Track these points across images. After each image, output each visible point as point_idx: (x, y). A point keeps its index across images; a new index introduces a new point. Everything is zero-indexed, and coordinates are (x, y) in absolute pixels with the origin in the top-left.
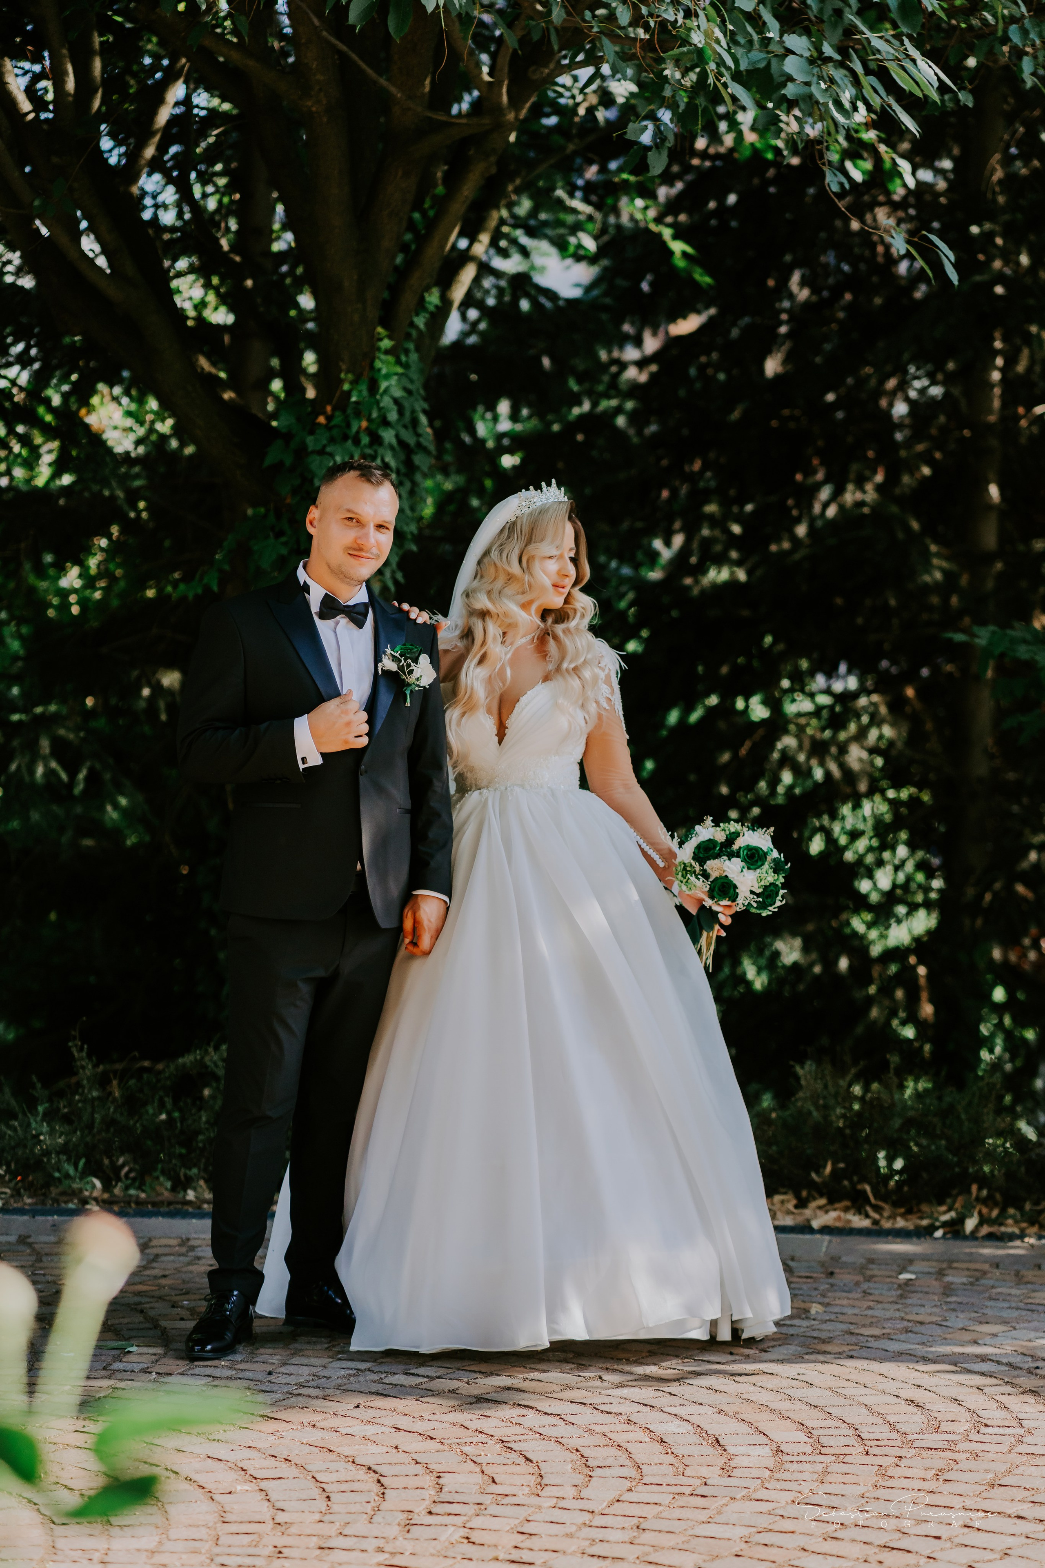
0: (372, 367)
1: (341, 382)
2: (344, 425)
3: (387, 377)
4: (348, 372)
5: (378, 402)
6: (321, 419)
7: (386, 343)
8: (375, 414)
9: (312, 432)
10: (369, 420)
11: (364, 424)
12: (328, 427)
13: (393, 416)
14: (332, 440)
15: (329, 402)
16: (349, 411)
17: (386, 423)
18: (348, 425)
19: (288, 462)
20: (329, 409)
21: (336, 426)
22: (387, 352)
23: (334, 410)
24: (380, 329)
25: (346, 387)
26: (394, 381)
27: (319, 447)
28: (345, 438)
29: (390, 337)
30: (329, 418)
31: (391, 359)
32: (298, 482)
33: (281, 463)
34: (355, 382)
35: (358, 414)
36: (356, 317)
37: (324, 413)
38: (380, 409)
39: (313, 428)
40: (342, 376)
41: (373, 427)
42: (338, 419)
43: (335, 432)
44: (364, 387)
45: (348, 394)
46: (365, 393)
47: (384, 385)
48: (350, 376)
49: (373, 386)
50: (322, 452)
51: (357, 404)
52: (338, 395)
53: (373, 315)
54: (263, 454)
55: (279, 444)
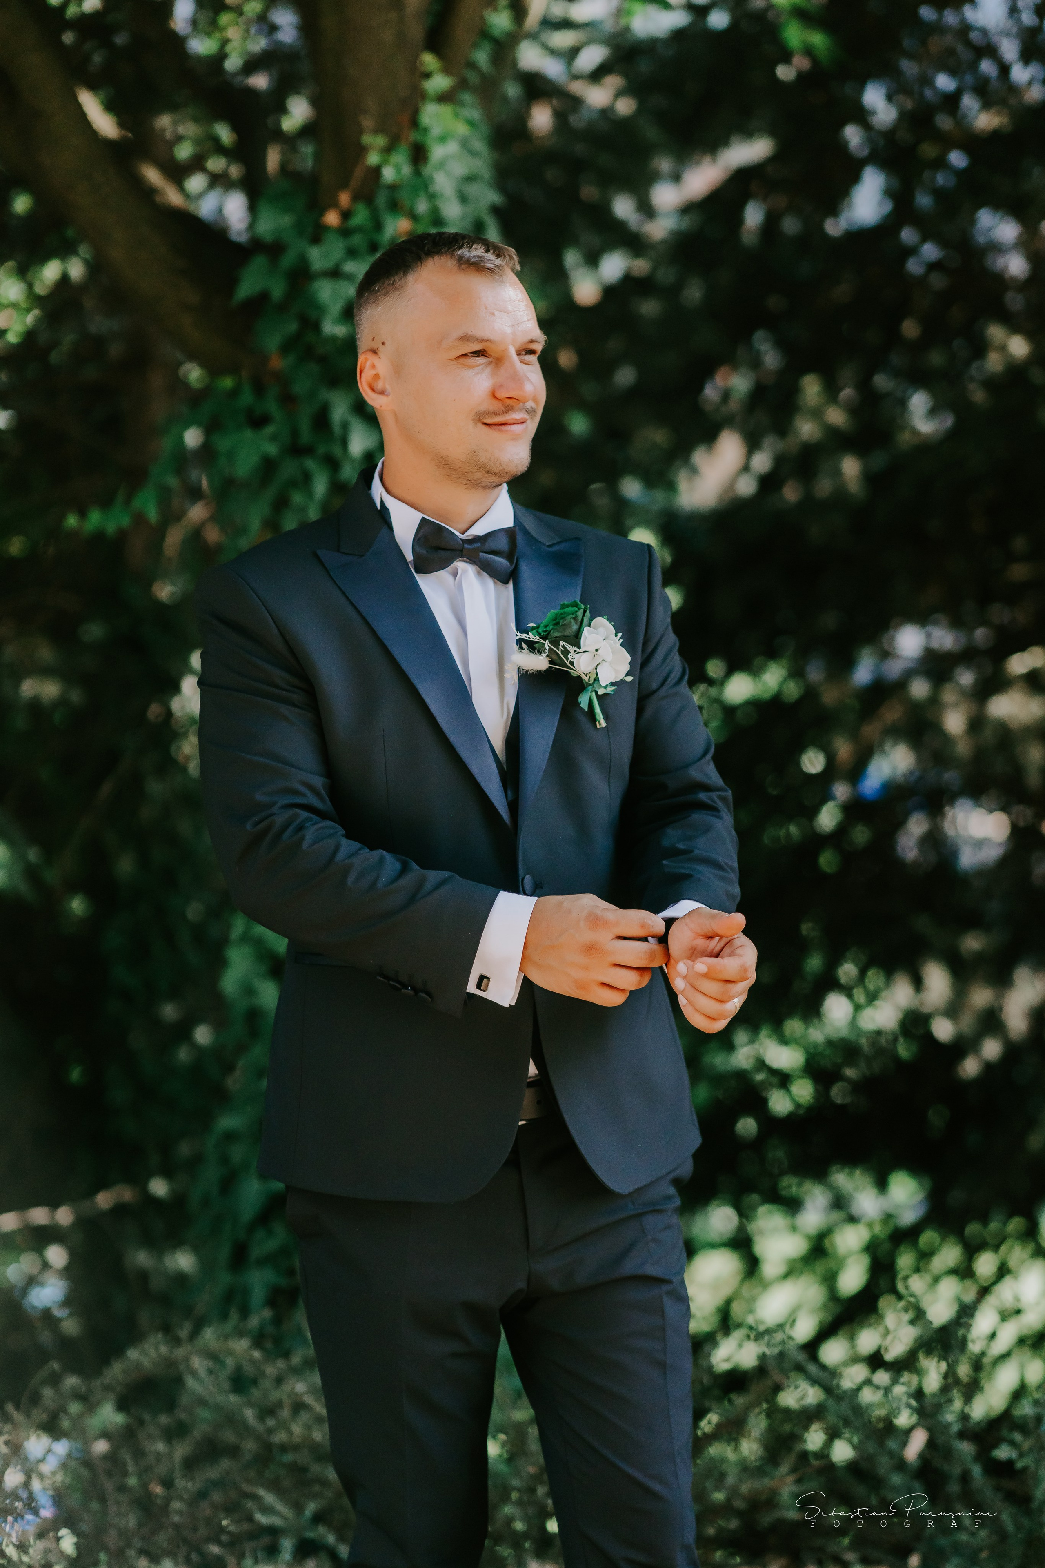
0: (415, 123)
1: (362, 150)
2: (370, 225)
3: (443, 139)
4: (377, 131)
5: (426, 185)
6: (332, 218)
7: (439, 82)
8: (422, 207)
9: (316, 240)
10: (413, 217)
11: (404, 224)
12: (345, 232)
13: (453, 210)
14: (351, 253)
15: (344, 185)
16: (381, 200)
17: (440, 223)
18: (378, 226)
19: (278, 291)
20: (344, 198)
21: (359, 229)
22: (443, 98)
23: (355, 198)
24: (428, 60)
25: (373, 159)
26: (452, 147)
27: (329, 264)
28: (374, 248)
29: (447, 70)
30: (346, 215)
31: (446, 110)
32: (292, 327)
33: (265, 296)
34: (388, 150)
35: (395, 207)
36: (388, 36)
37: (335, 205)
38: (433, 197)
39: (318, 234)
40: (367, 139)
42: (361, 217)
43: (357, 240)
44: (403, 158)
45: (376, 171)
46: (407, 170)
47: (437, 154)
48: (380, 141)
49: (419, 155)
50: (335, 273)
51: (393, 188)
52: (358, 173)
53: (417, 31)
54: (233, 282)
55: (259, 263)
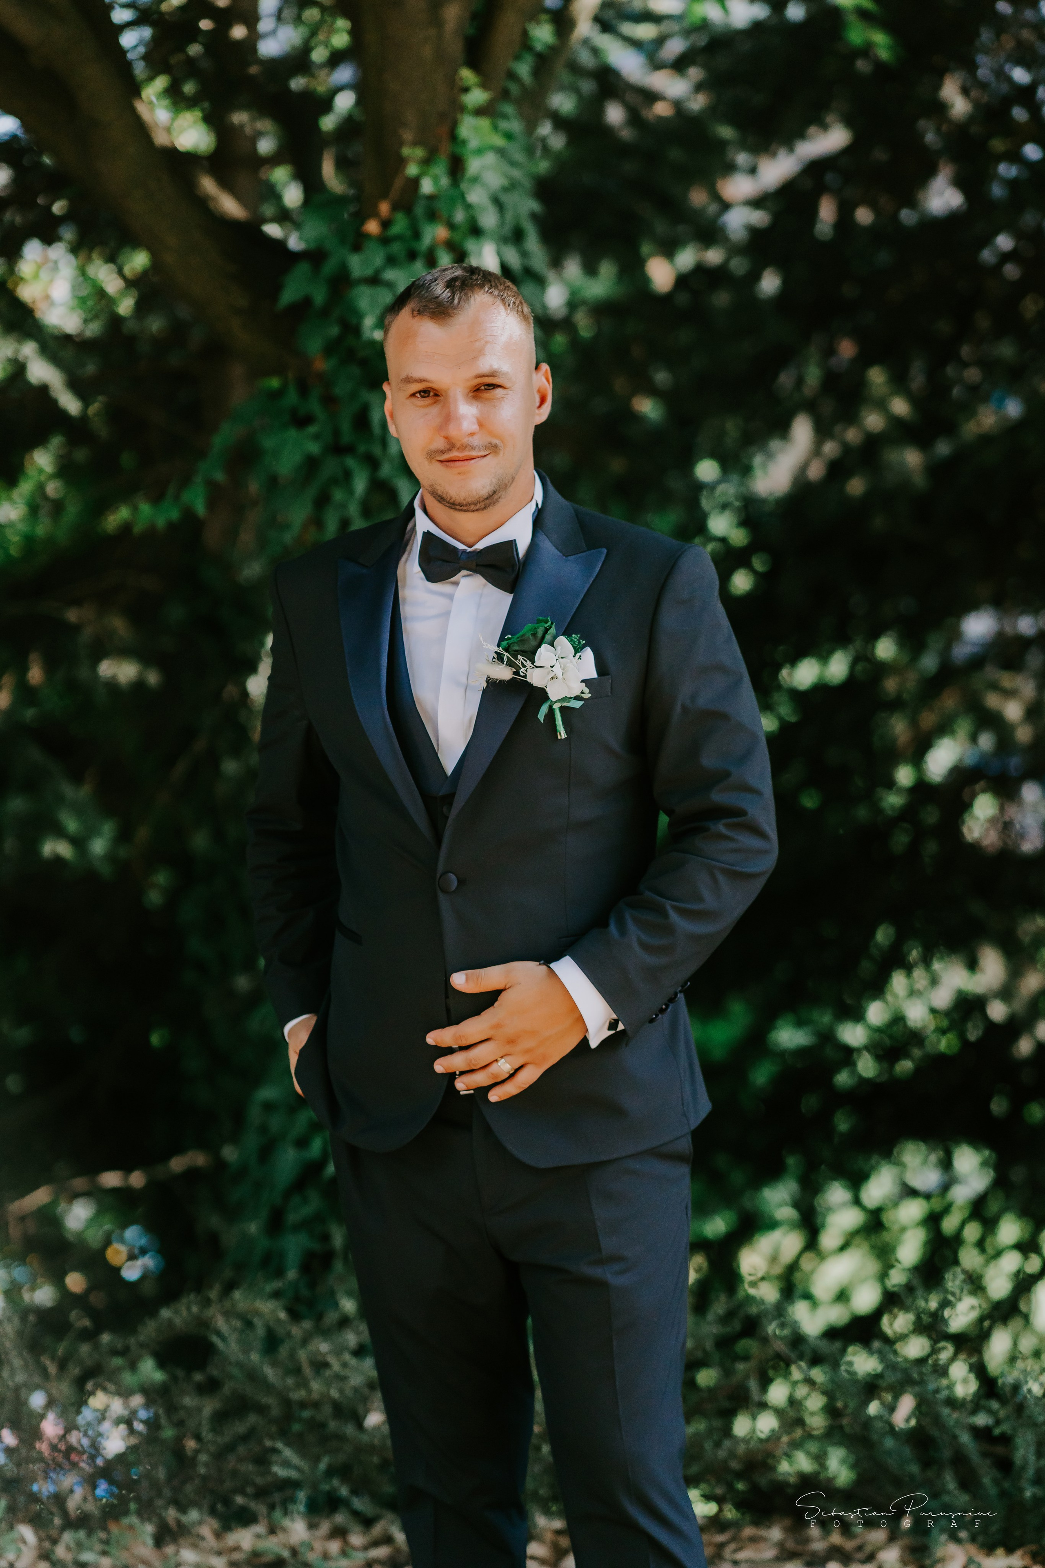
0: (453, 136)
1: (402, 162)
2: (409, 233)
3: (480, 152)
4: (415, 144)
5: (463, 197)
6: (372, 227)
7: (477, 97)
8: (460, 216)
9: (357, 247)
10: (451, 226)
11: (441, 232)
12: (384, 240)
13: (489, 219)
14: (391, 261)
15: (384, 195)
16: (419, 210)
17: (476, 231)
18: (417, 235)
19: (319, 297)
20: (384, 208)
21: (398, 238)
22: (480, 112)
23: (395, 207)
24: (467, 75)
25: (412, 170)
26: (490, 159)
27: (369, 272)
28: (412, 256)
29: (484, 85)
30: (386, 224)
31: (484, 123)
32: (334, 331)
33: (306, 303)
34: (427, 162)
35: (432, 216)
36: (427, 52)
37: (375, 214)
38: (468, 207)
39: (358, 242)
40: (406, 151)
41: (457, 237)
42: (400, 225)
43: (396, 248)
44: (440, 169)
45: (415, 182)
46: (445, 181)
47: (474, 165)
48: (419, 153)
49: (456, 167)
50: (374, 280)
51: (431, 198)
52: (398, 184)
53: (455, 47)
54: (277, 289)
55: (303, 269)
